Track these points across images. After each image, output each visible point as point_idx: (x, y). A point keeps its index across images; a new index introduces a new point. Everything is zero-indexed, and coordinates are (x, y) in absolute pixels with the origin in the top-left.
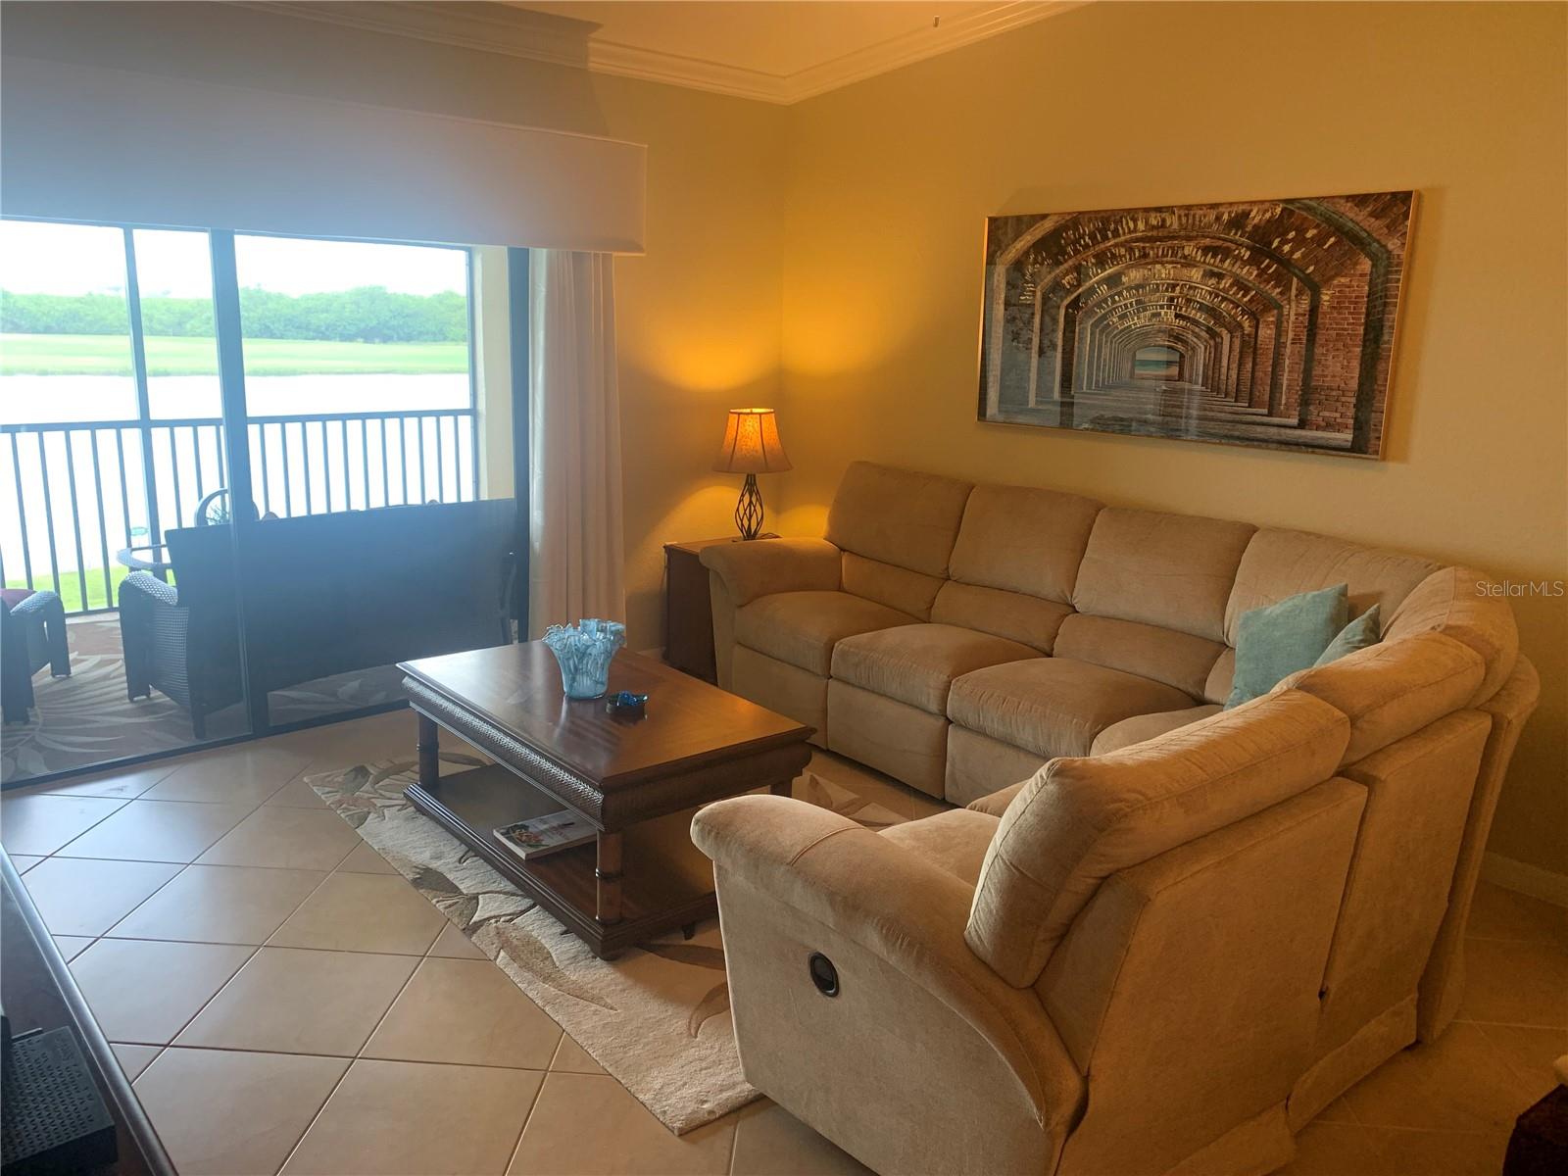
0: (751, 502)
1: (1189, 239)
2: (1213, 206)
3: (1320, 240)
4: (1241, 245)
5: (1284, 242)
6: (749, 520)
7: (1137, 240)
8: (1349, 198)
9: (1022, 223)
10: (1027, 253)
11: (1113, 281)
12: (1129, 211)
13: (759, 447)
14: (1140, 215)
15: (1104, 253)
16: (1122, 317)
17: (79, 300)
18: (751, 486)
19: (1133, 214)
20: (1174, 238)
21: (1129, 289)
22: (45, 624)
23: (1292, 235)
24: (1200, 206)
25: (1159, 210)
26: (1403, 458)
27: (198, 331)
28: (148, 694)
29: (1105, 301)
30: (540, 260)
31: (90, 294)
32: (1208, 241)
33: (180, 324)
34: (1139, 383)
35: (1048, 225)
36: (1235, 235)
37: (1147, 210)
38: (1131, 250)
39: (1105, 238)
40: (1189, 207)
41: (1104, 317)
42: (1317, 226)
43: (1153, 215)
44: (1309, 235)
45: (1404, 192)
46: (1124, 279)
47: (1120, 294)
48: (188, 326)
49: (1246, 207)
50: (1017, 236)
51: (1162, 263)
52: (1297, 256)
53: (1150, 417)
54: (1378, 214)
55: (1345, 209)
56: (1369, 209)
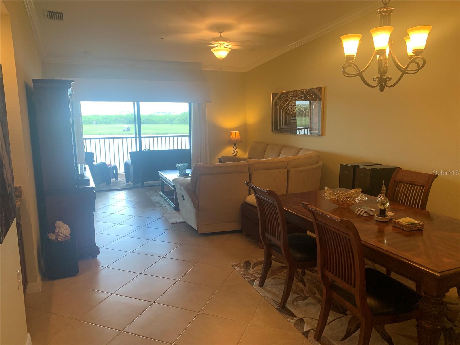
0: (235, 148)
1: (297, 96)
2: (300, 90)
3: (312, 96)
4: (303, 97)
5: (308, 97)
6: (235, 151)
7: (290, 97)
8: (315, 88)
9: (277, 94)
10: (277, 100)
11: (288, 105)
12: (290, 91)
13: (235, 139)
14: (291, 92)
15: (286, 99)
16: (289, 111)
17: (149, 116)
18: (235, 145)
19: (290, 92)
20: (295, 96)
21: (290, 106)
22: (115, 171)
23: (309, 95)
24: (298, 90)
25: (293, 91)
26: (325, 135)
27: (176, 123)
28: (129, 183)
29: (287, 108)
30: (192, 104)
31: (151, 114)
32: (299, 97)
33: (172, 121)
34: (292, 123)
35: (279, 95)
36: (302, 95)
37: (292, 91)
38: (290, 99)
39: (287, 97)
40: (297, 91)
41: (287, 112)
42: (312, 93)
43: (292, 92)
44: (311, 95)
45: (320, 87)
46: (289, 104)
47: (289, 107)
48: (174, 122)
49: (303, 90)
50: (276, 96)
51: (294, 101)
52: (310, 99)
53: (293, 130)
54: (318, 91)
55: (315, 90)
56: (317, 91)
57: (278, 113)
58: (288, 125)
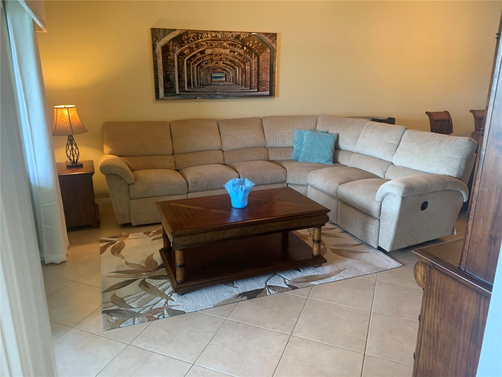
0: (72, 148)
1: (224, 41)
2: (230, 32)
3: (258, 44)
4: (239, 44)
5: (250, 44)
7: (209, 40)
8: (264, 33)
9: (166, 32)
10: (169, 42)
11: (202, 52)
13: (68, 124)
14: (209, 33)
15: (198, 43)
16: (206, 64)
18: (71, 141)
19: (206, 32)
20: (220, 40)
21: (208, 55)
23: (251, 42)
24: (227, 32)
25: (215, 32)
29: (200, 59)
32: (230, 42)
34: (214, 83)
35: (176, 33)
36: (237, 41)
37: (211, 31)
38: (207, 43)
39: (198, 39)
40: (224, 32)
41: (200, 64)
42: (257, 40)
43: (213, 33)
44: (255, 42)
46: (206, 52)
47: (205, 56)
49: (239, 33)
50: (164, 36)
51: (217, 48)
52: (253, 47)
53: (218, 93)
54: (270, 38)
55: (263, 36)
56: (268, 37)
57: (174, 66)
58: (204, 85)
